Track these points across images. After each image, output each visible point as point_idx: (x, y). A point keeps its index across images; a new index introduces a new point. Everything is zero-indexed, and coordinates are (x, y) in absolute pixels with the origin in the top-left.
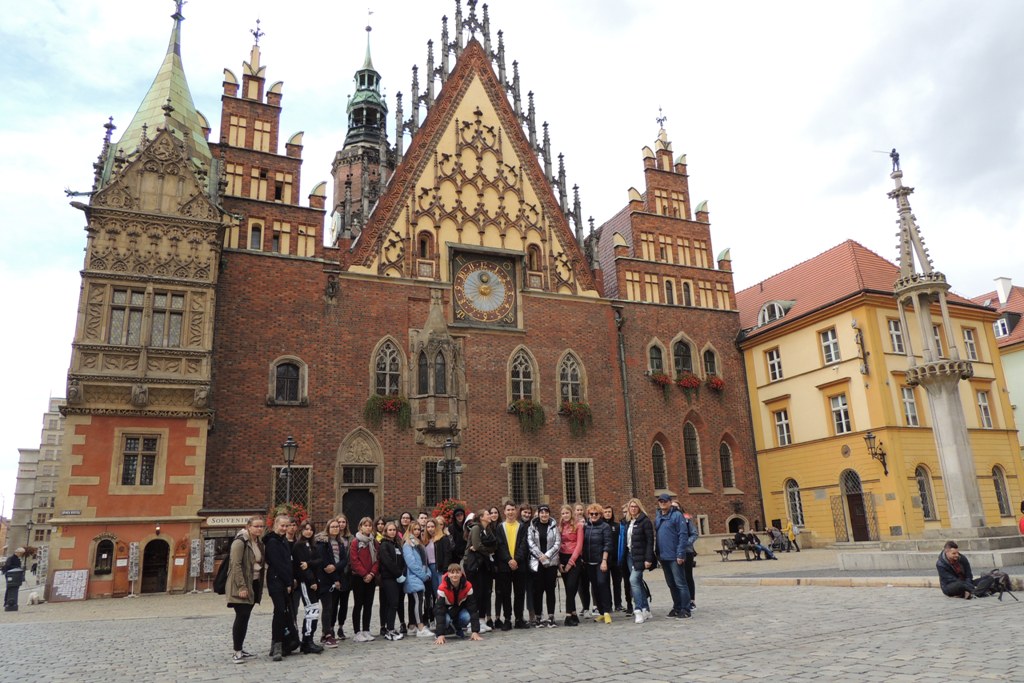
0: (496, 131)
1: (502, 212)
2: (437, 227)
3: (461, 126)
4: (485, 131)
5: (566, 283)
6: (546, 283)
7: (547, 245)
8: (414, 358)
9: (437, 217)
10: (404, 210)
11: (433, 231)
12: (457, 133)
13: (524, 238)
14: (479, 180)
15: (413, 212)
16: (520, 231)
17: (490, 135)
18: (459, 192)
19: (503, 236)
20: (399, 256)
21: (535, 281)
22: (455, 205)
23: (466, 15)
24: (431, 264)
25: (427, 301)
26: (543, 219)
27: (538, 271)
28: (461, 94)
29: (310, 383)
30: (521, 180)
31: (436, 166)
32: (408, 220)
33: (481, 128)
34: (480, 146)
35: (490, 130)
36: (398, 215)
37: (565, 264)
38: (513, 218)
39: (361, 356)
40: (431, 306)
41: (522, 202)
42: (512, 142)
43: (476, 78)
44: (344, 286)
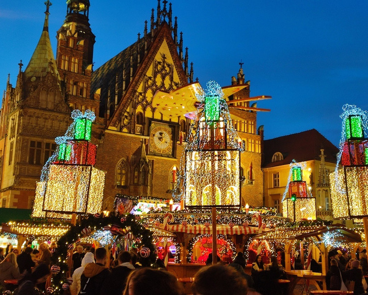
2: (145, 111)
3: (157, 63)
4: (167, 66)
7: (188, 120)
9: (145, 106)
10: (132, 102)
11: (142, 111)
12: (155, 67)
15: (135, 103)
17: (169, 68)
20: (128, 123)
24: (141, 127)
27: (184, 132)
31: (145, 82)
32: (133, 107)
34: (164, 73)
36: (129, 104)
42: (177, 72)
43: (165, 41)
44: (106, 135)
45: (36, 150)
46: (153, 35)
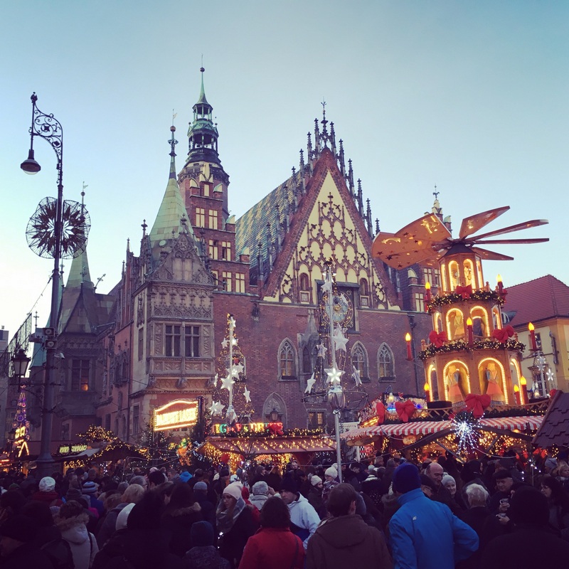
0: (341, 208)
1: (345, 259)
2: (310, 271)
3: (321, 205)
4: (335, 207)
5: (381, 302)
6: (371, 302)
7: (371, 278)
8: (301, 350)
9: (310, 264)
10: (292, 261)
11: (308, 273)
12: (319, 211)
13: (358, 275)
14: (332, 241)
15: (297, 262)
16: (356, 271)
17: (337, 210)
18: (321, 248)
19: (346, 274)
20: (290, 290)
21: (364, 301)
22: (319, 256)
23: (321, 131)
24: (308, 294)
25: (306, 316)
26: (369, 262)
27: (366, 295)
28: (320, 185)
29: (247, 368)
30: (356, 239)
31: (308, 232)
32: (294, 268)
33: (333, 207)
34: (332, 218)
35: (338, 207)
36: (289, 264)
37: (381, 290)
38: (351, 263)
39: (273, 351)
40: (309, 320)
41: (356, 252)
42: (350, 214)
43: (329, 173)
44: (261, 309)
45: (173, 338)
46: (312, 167)
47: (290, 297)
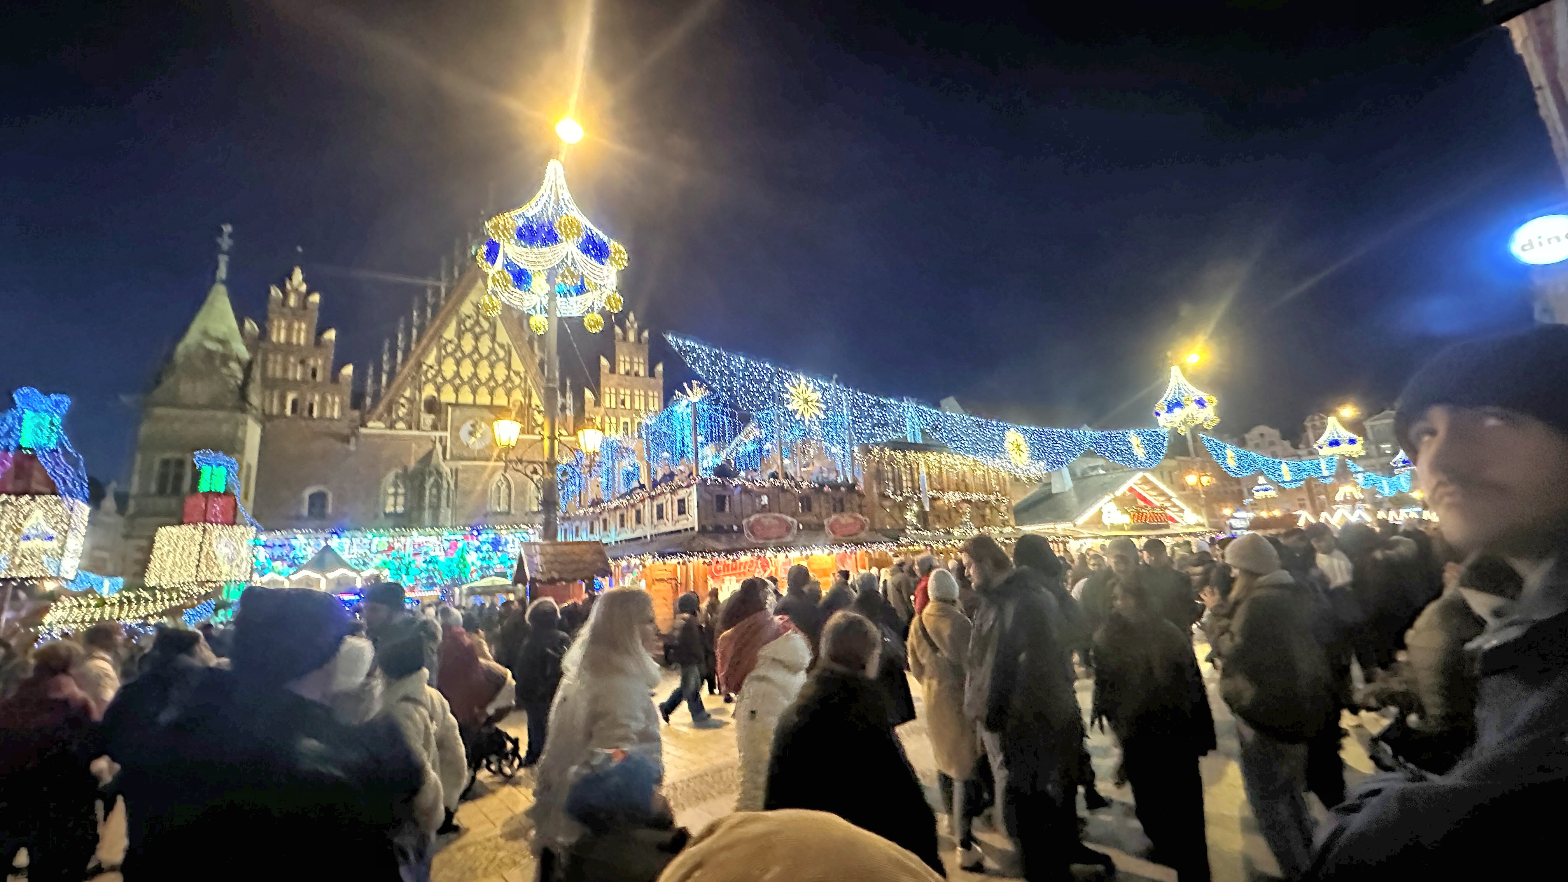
0: (492, 320)
1: (492, 377)
2: (439, 392)
3: (464, 317)
7: (528, 400)
9: (440, 385)
10: (413, 381)
11: (435, 394)
12: (460, 323)
13: (509, 397)
14: (475, 356)
15: (421, 383)
16: (506, 391)
17: (487, 323)
18: (458, 365)
19: (492, 396)
20: (407, 414)
22: (454, 374)
26: (526, 382)
28: (466, 294)
29: (333, 504)
30: (510, 355)
31: (440, 348)
32: (416, 389)
34: (478, 331)
35: (487, 319)
36: (408, 385)
37: (541, 413)
38: (500, 381)
39: (374, 484)
41: (509, 369)
42: (505, 327)
44: (362, 436)
47: (406, 422)
